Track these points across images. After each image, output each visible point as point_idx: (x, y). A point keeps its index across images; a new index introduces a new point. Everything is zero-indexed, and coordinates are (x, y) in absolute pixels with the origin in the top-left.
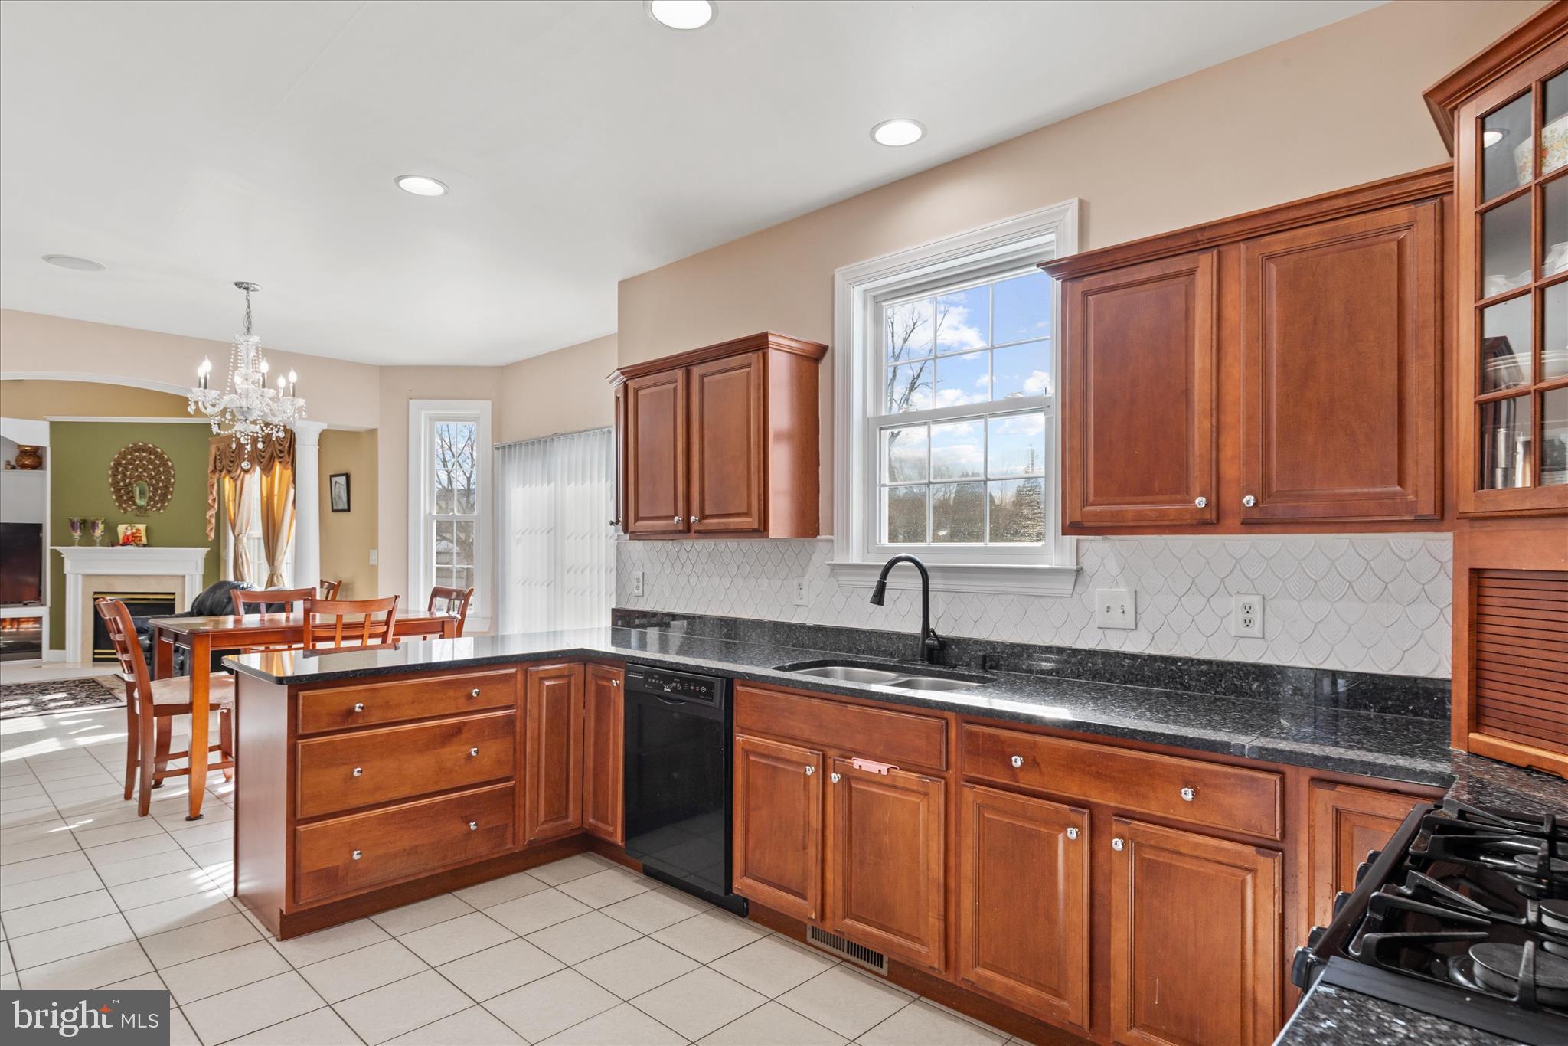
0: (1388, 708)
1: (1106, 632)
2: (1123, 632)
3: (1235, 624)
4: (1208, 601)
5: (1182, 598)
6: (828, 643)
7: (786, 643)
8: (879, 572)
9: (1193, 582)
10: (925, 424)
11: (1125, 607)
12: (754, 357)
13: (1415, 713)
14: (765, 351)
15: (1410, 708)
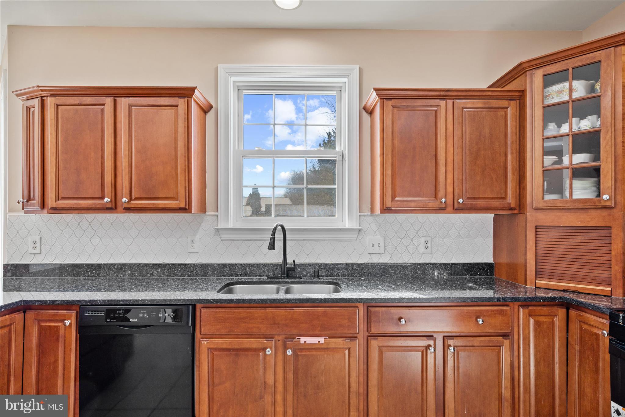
0: (472, 274)
1: (372, 255)
2: (379, 254)
3: (422, 249)
4: (412, 240)
5: (402, 239)
6: (215, 273)
7: (183, 275)
8: (271, 232)
9: (406, 233)
10: (271, 157)
11: (380, 244)
12: (181, 102)
13: (480, 275)
14: (189, 99)
15: (478, 273)
